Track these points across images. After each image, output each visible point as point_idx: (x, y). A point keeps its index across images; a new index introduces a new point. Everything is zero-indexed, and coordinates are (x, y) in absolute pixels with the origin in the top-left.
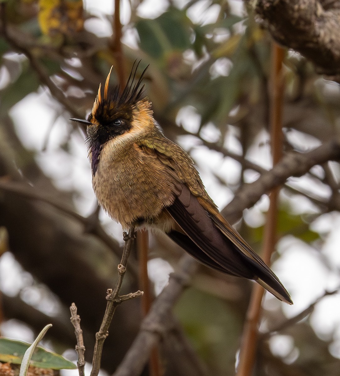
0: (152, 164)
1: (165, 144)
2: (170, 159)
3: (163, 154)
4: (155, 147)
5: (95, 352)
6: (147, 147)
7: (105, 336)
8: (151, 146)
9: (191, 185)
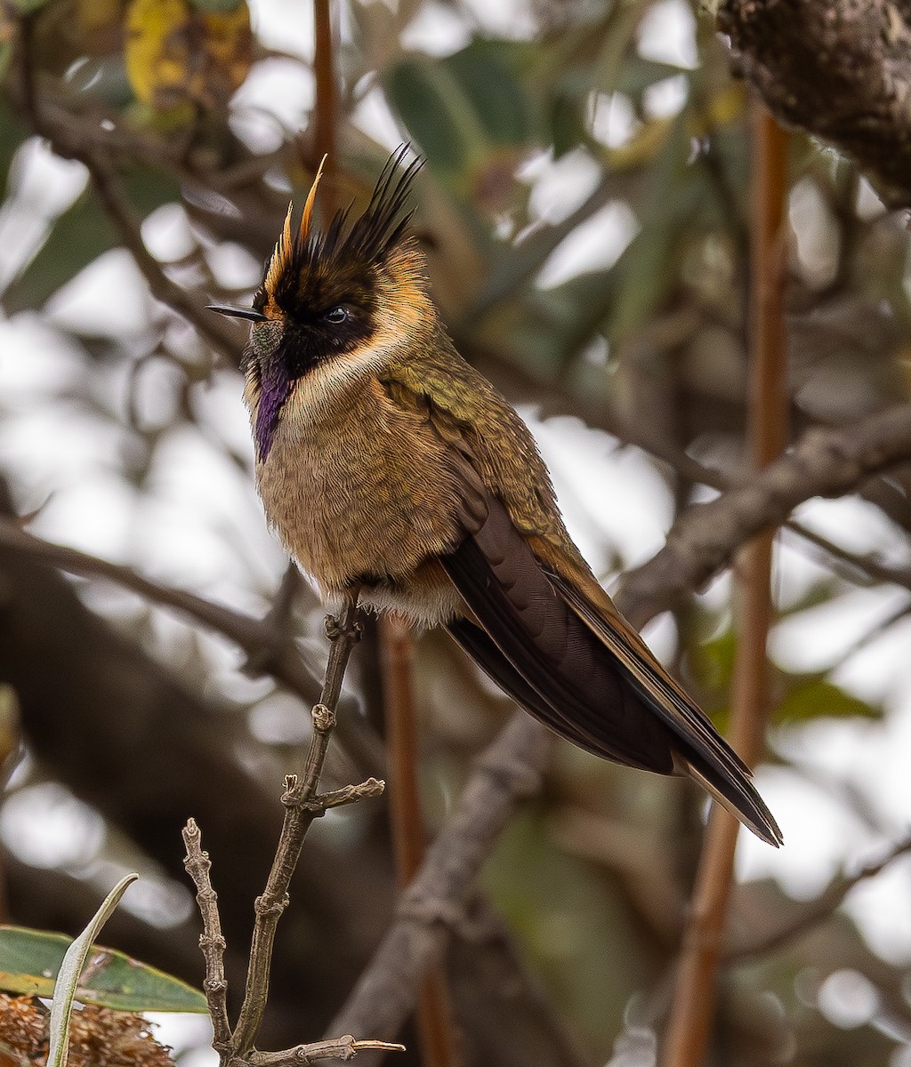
0: (412, 436)
1: (458, 384)
2: (465, 428)
3: (447, 413)
4: (428, 390)
5: (254, 950)
6: (404, 388)
7: (279, 907)
8: (419, 388)
9: (515, 505)
